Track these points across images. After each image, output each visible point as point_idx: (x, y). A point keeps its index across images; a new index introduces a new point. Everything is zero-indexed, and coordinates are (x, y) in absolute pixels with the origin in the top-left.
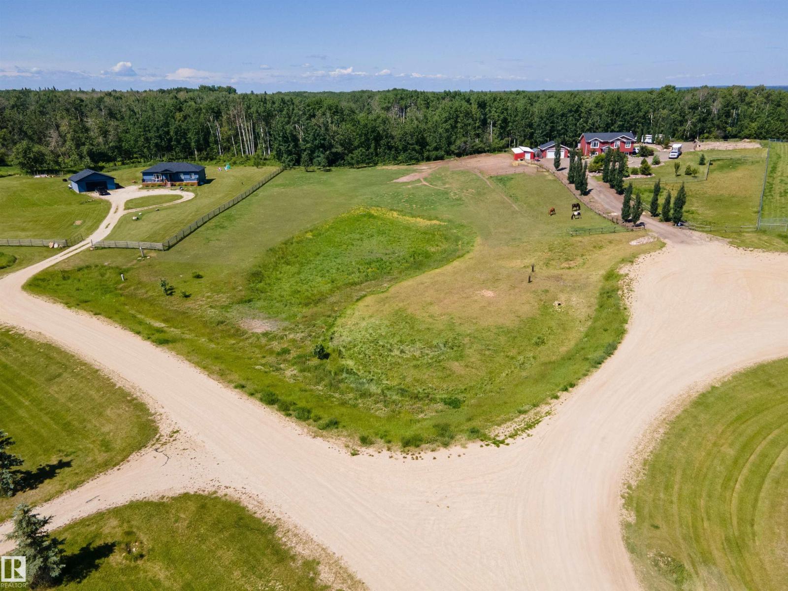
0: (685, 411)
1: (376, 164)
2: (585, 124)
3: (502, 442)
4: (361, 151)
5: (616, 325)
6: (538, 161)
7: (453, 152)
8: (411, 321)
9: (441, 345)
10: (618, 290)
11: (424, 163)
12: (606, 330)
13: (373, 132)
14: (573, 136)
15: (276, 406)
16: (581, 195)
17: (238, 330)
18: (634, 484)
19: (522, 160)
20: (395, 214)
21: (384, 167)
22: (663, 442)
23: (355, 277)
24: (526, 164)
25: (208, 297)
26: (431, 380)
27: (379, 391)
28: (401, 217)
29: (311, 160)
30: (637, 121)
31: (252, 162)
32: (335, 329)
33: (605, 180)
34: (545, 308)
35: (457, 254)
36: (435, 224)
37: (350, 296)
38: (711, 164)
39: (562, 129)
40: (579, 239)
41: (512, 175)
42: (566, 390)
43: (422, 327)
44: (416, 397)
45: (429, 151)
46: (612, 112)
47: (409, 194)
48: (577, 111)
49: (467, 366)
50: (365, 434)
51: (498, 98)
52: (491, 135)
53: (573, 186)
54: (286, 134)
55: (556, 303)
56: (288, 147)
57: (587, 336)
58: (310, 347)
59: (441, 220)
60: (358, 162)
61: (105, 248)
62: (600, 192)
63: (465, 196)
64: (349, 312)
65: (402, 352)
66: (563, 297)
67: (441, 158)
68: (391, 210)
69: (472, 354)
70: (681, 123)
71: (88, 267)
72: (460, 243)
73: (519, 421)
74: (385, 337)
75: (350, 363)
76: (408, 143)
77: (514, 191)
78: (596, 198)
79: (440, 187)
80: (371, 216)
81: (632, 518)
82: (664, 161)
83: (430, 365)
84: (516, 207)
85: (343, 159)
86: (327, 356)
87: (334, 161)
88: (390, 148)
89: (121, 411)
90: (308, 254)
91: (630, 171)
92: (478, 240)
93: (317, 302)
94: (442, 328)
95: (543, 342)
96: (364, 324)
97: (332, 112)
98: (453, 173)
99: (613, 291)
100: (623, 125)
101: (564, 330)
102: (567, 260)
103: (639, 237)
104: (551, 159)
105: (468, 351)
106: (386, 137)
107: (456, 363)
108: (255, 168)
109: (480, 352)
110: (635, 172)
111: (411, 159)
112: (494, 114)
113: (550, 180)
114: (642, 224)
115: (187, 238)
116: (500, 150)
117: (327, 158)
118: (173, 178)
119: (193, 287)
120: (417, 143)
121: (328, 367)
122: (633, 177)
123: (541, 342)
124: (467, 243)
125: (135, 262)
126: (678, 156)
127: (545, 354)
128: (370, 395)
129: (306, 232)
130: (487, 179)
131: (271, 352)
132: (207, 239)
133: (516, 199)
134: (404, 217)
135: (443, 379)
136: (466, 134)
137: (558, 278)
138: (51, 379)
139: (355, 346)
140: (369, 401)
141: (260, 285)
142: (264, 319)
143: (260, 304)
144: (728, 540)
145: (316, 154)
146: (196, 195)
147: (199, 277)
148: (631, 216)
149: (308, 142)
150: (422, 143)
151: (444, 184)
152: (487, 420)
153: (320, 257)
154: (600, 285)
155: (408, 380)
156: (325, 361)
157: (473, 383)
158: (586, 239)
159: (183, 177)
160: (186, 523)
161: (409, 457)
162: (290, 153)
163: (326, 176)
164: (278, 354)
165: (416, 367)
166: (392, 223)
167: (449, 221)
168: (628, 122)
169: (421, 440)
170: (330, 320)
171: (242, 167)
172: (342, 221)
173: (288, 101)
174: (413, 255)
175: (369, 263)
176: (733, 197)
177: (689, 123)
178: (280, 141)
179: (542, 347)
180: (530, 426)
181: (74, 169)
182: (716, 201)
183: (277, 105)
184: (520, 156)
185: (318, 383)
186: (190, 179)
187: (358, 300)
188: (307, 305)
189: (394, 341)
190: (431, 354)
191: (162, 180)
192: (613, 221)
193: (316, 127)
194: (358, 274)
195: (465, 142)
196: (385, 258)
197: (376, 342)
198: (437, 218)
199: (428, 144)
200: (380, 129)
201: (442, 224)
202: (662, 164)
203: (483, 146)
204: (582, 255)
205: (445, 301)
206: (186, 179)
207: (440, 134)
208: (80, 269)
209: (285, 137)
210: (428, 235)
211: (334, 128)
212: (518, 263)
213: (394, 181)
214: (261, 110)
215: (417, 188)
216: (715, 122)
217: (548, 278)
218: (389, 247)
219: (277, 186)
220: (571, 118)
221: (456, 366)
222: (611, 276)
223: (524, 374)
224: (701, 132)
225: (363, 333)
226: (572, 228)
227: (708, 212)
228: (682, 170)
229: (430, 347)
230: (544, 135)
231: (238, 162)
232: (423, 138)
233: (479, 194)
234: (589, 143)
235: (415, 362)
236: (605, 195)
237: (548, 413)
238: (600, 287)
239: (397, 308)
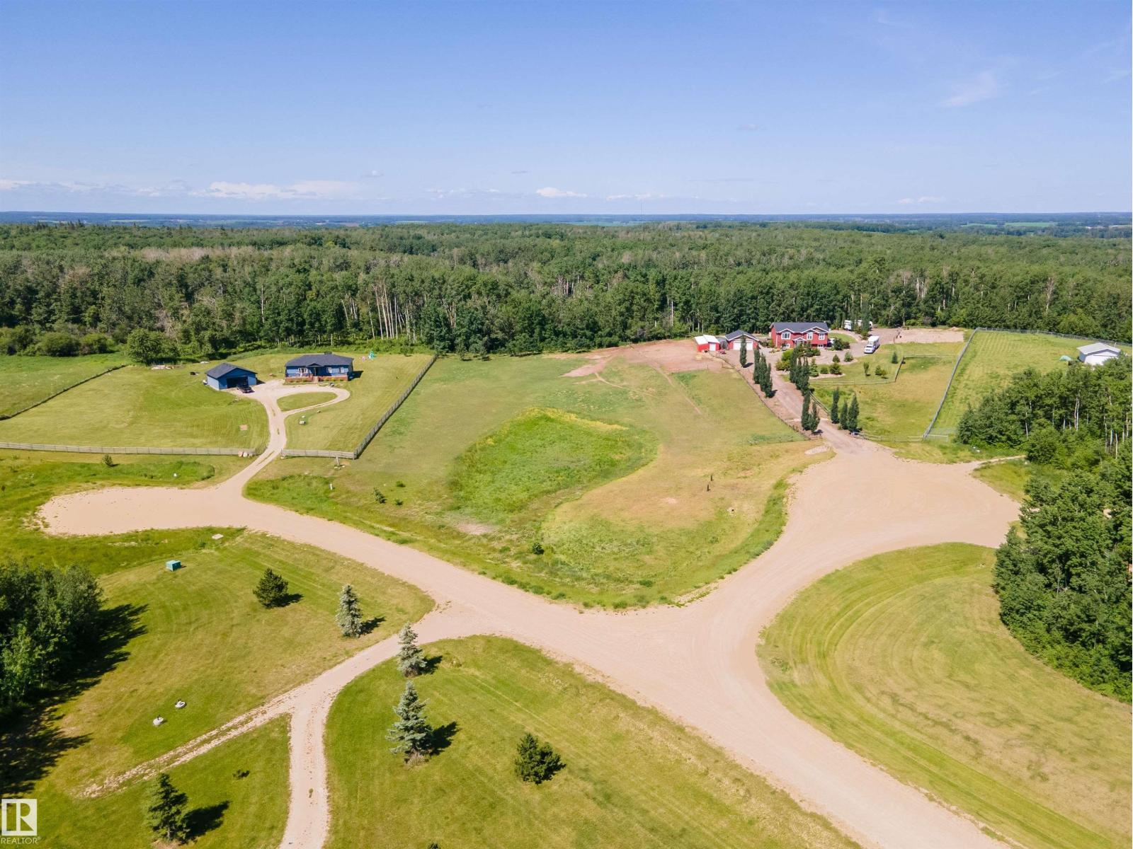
0: (813, 585)
1: (540, 352)
2: (777, 308)
3: (683, 605)
4: (524, 337)
5: (775, 527)
6: (724, 353)
7: (628, 338)
8: (607, 524)
9: (635, 543)
10: (783, 497)
11: (596, 350)
12: (767, 531)
13: (538, 315)
14: (765, 321)
15: (516, 585)
16: (766, 396)
17: (459, 533)
18: (768, 626)
19: (706, 352)
20: (573, 416)
21: (551, 356)
22: (793, 604)
23: (547, 486)
24: (710, 357)
25: (420, 505)
26: (628, 568)
27: (589, 577)
28: (579, 420)
29: (467, 346)
30: (836, 305)
31: (398, 348)
32: (543, 531)
33: (793, 380)
34: (721, 513)
35: (642, 462)
36: (616, 429)
37: (548, 503)
38: (903, 363)
39: (753, 312)
40: (757, 448)
41: (696, 371)
42: (730, 573)
43: (617, 529)
44: (618, 580)
45: (601, 336)
46: (808, 294)
47: (585, 393)
48: (768, 293)
49: (656, 559)
50: (586, 601)
51: (679, 277)
52: (672, 318)
53: (759, 386)
54: (438, 317)
55: (730, 509)
56: (441, 332)
57: (752, 535)
58: (527, 545)
59: (622, 425)
60: (521, 350)
61: (294, 457)
62: (786, 394)
63: (646, 396)
64: (550, 517)
65: (603, 548)
66: (736, 504)
67: (616, 345)
68: (568, 412)
69: (660, 549)
70: (885, 307)
71: (291, 477)
72: (643, 450)
73: (696, 593)
74: (587, 537)
75: (563, 558)
76: (578, 328)
77: (697, 392)
78: (782, 401)
79: (617, 383)
80: (548, 419)
81: (763, 642)
82: (858, 356)
83: (627, 558)
84: (698, 410)
85: (503, 345)
86: (542, 552)
87: (493, 346)
88: (557, 334)
89: (399, 591)
90: (496, 462)
91: (819, 370)
92: (661, 447)
93: (520, 509)
94: (633, 530)
95: (717, 541)
96: (566, 527)
97: (488, 288)
98: (631, 366)
99: (779, 499)
100: (821, 309)
101: (735, 531)
102: (744, 469)
103: (815, 446)
104: (737, 351)
105: (656, 548)
106: (553, 321)
107: (648, 557)
108: (402, 355)
109: (666, 548)
110: (824, 371)
111: (581, 346)
112: (674, 294)
113: (735, 379)
114: (820, 432)
115: (370, 445)
116: (683, 335)
117: (485, 345)
118: (320, 371)
119: (401, 495)
120: (588, 327)
121: (545, 560)
122: (822, 376)
123: (715, 541)
124: (651, 451)
125: (333, 471)
126: (874, 351)
127: (717, 549)
128: (583, 579)
129: (487, 438)
130: (669, 376)
131: (494, 550)
132: (391, 446)
133: (699, 401)
134: (583, 420)
135: (638, 568)
136: (642, 319)
137: (733, 487)
138: (327, 570)
139: (563, 544)
140: (583, 583)
141: (462, 494)
142: (477, 523)
143: (468, 510)
144: (819, 652)
145: (472, 340)
146: (351, 392)
147: (402, 486)
148: (810, 424)
149: (463, 327)
150: (594, 327)
151: (622, 380)
152: (672, 593)
153: (508, 466)
154: (769, 494)
155: (611, 568)
156: (541, 556)
157: (661, 571)
158: (764, 448)
159: (330, 370)
160: (481, 650)
161: (619, 613)
162: (442, 339)
163: (486, 367)
164: (501, 551)
165: (615, 559)
166: (571, 427)
167: (631, 426)
168: (826, 306)
169: (626, 604)
170: (537, 524)
171: (386, 354)
172: (519, 425)
173: (439, 279)
174: (599, 463)
175: (558, 472)
176: (917, 402)
177: (892, 308)
178: (431, 326)
179: (716, 545)
180: (702, 596)
181: (193, 357)
182: (900, 406)
183: (426, 284)
184: (704, 348)
185: (540, 572)
186: (340, 373)
187: (556, 507)
188: (512, 511)
189: (596, 540)
190: (627, 550)
191: (309, 375)
192: (794, 429)
193: (473, 310)
194: (549, 483)
195: (642, 328)
196: (572, 466)
197: (580, 541)
198: (617, 422)
199: (600, 330)
200: (546, 312)
201: (624, 429)
202: (855, 361)
203: (663, 331)
204: (759, 465)
205: (634, 507)
206: (334, 374)
207: (614, 318)
208: (284, 479)
209: (437, 321)
210: (611, 441)
211: (493, 311)
212: (699, 472)
213: (567, 375)
214: (409, 290)
215: (592, 385)
216: (920, 307)
217: (725, 487)
218: (574, 454)
219: (437, 380)
220: (762, 300)
221: (647, 558)
222: (779, 485)
223: (700, 564)
224: (908, 317)
225: (568, 534)
226: (753, 435)
227: (888, 419)
228: (872, 370)
229: (626, 545)
230: (733, 320)
231: (381, 348)
232: (595, 323)
233: (660, 394)
234: (780, 334)
235: (615, 556)
236: (791, 398)
237: (716, 588)
238: (768, 495)
239: (592, 514)
